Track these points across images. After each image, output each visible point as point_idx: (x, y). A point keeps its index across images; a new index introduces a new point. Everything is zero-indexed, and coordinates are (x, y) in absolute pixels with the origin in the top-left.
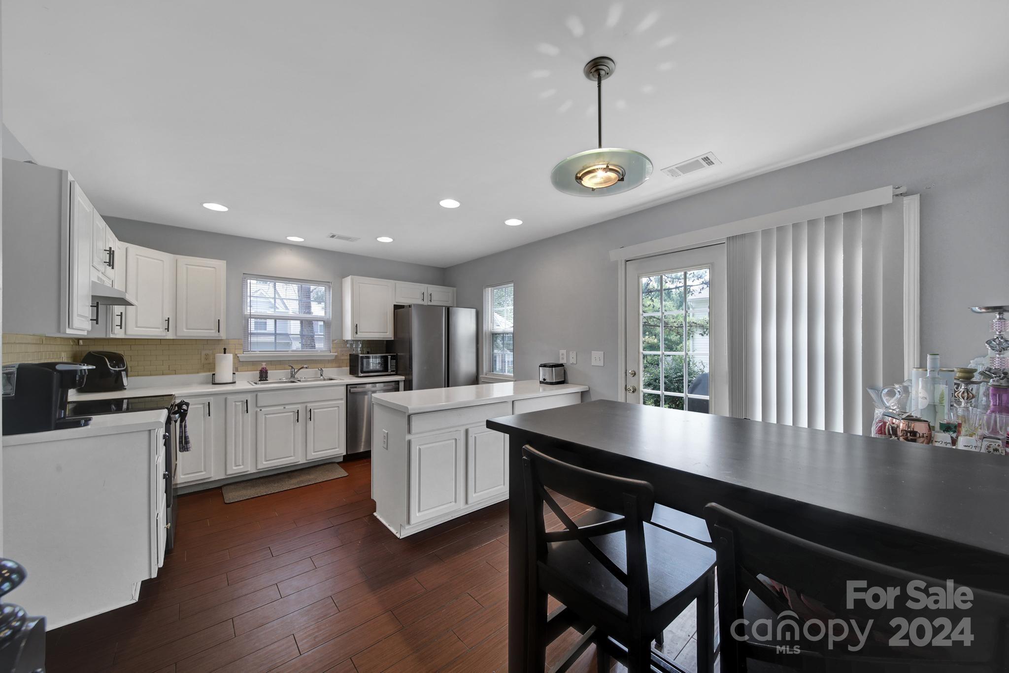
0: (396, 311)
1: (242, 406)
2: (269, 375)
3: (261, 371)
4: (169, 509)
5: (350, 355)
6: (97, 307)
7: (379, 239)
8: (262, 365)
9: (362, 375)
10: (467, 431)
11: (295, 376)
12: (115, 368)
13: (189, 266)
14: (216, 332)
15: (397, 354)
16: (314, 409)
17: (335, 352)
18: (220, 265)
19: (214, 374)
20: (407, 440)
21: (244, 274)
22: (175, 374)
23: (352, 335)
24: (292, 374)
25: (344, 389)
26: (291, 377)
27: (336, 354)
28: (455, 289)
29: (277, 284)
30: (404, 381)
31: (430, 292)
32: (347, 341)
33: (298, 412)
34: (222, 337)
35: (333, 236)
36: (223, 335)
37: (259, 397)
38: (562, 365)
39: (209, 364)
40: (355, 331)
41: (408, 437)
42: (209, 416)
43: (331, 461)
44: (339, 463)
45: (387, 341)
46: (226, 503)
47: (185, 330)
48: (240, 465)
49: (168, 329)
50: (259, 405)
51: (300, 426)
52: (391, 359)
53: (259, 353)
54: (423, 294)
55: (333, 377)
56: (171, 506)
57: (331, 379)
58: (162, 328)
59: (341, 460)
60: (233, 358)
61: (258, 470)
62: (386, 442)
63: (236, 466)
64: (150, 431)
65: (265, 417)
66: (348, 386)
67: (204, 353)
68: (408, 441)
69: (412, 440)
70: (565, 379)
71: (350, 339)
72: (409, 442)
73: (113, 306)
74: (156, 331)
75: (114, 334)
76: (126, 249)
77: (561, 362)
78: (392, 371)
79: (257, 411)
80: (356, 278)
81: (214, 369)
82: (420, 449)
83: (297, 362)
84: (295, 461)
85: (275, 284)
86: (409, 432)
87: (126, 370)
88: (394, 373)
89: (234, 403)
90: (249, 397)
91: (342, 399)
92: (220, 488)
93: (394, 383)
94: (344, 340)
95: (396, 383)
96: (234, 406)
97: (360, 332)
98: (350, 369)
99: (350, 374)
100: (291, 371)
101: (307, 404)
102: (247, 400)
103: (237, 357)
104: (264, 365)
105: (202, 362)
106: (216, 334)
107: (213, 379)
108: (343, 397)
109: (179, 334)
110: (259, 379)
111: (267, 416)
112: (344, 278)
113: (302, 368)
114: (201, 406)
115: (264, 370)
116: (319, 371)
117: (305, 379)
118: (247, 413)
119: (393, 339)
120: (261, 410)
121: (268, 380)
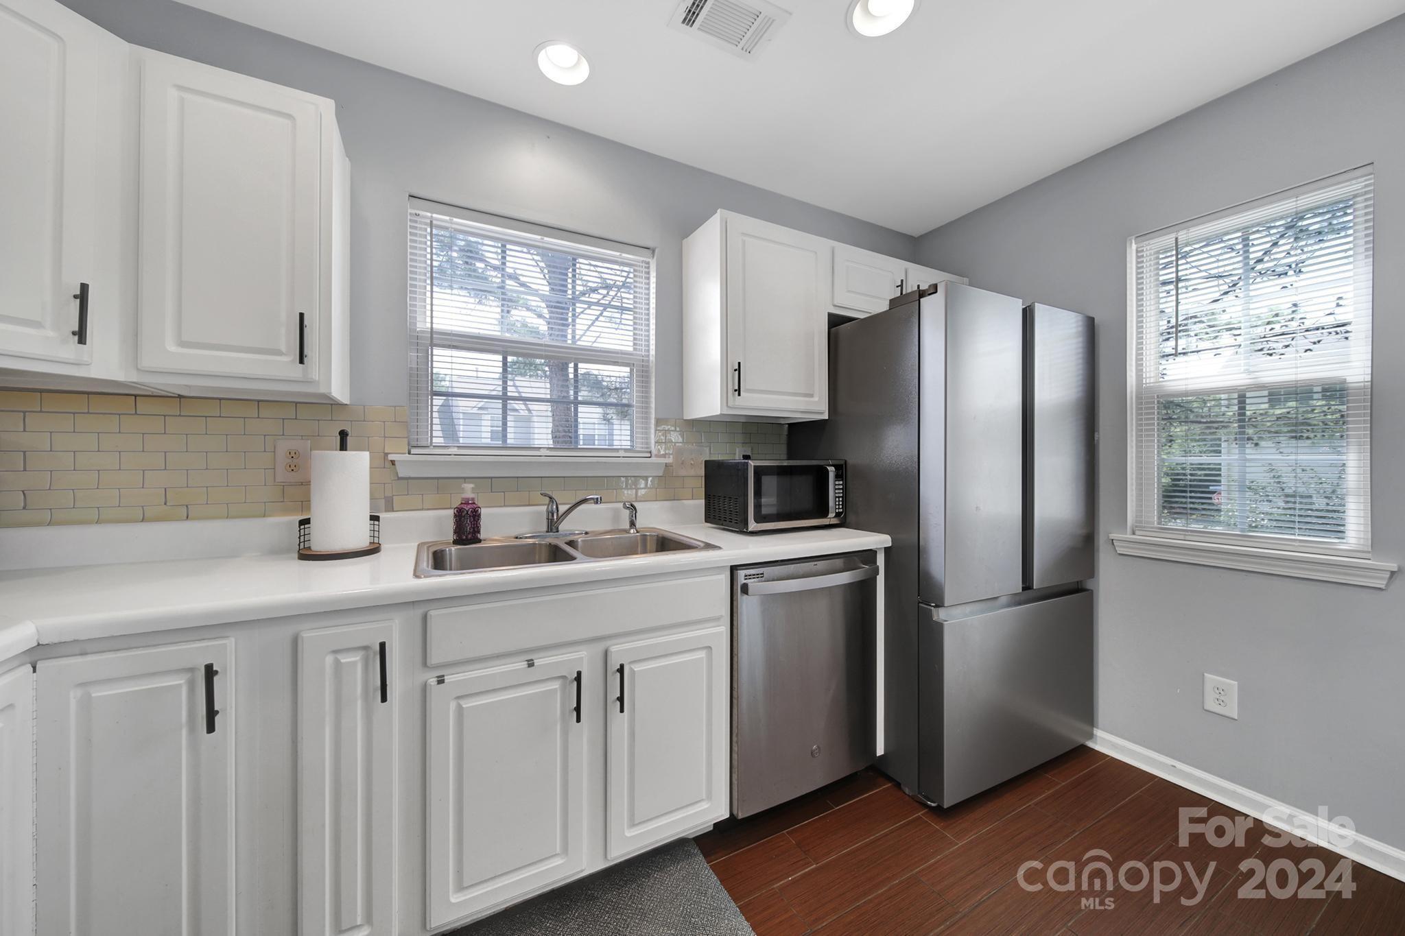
0: (834, 332)
1: (364, 670)
2: (484, 521)
3: (460, 508)
5: (707, 463)
8: (464, 491)
11: (560, 528)
13: (187, 97)
15: (850, 461)
16: (633, 663)
17: (667, 455)
19: (306, 522)
23: (722, 402)
24: (551, 519)
26: (549, 530)
27: (667, 461)
30: (888, 549)
31: (913, 283)
32: (702, 418)
33: (578, 678)
34: (317, 384)
37: (435, 626)
39: (296, 484)
40: (734, 388)
45: (809, 421)
47: (173, 348)
49: (81, 334)
50: (433, 661)
51: (585, 735)
52: (836, 475)
53: (457, 451)
54: (901, 287)
55: (676, 533)
65: (459, 708)
66: (733, 572)
67: (283, 446)
78: (840, 514)
79: (424, 687)
80: (734, 217)
81: (305, 502)
88: (846, 520)
89: (328, 658)
90: (394, 628)
91: (718, 619)
93: (860, 558)
94: (693, 419)
95: (865, 556)
96: (326, 669)
97: (751, 393)
99: (707, 522)
100: (550, 513)
101: (608, 643)
102: (383, 645)
103: (388, 465)
104: (468, 491)
105: (279, 479)
106: (296, 371)
107: (303, 538)
108: (724, 614)
109: (147, 362)
110: (451, 536)
111: (466, 704)
112: (687, 236)
113: (584, 501)
114: (180, 681)
115: (467, 508)
116: (627, 512)
117: (589, 538)
118: (384, 699)
119: (826, 417)
120: (441, 681)
121: (479, 541)
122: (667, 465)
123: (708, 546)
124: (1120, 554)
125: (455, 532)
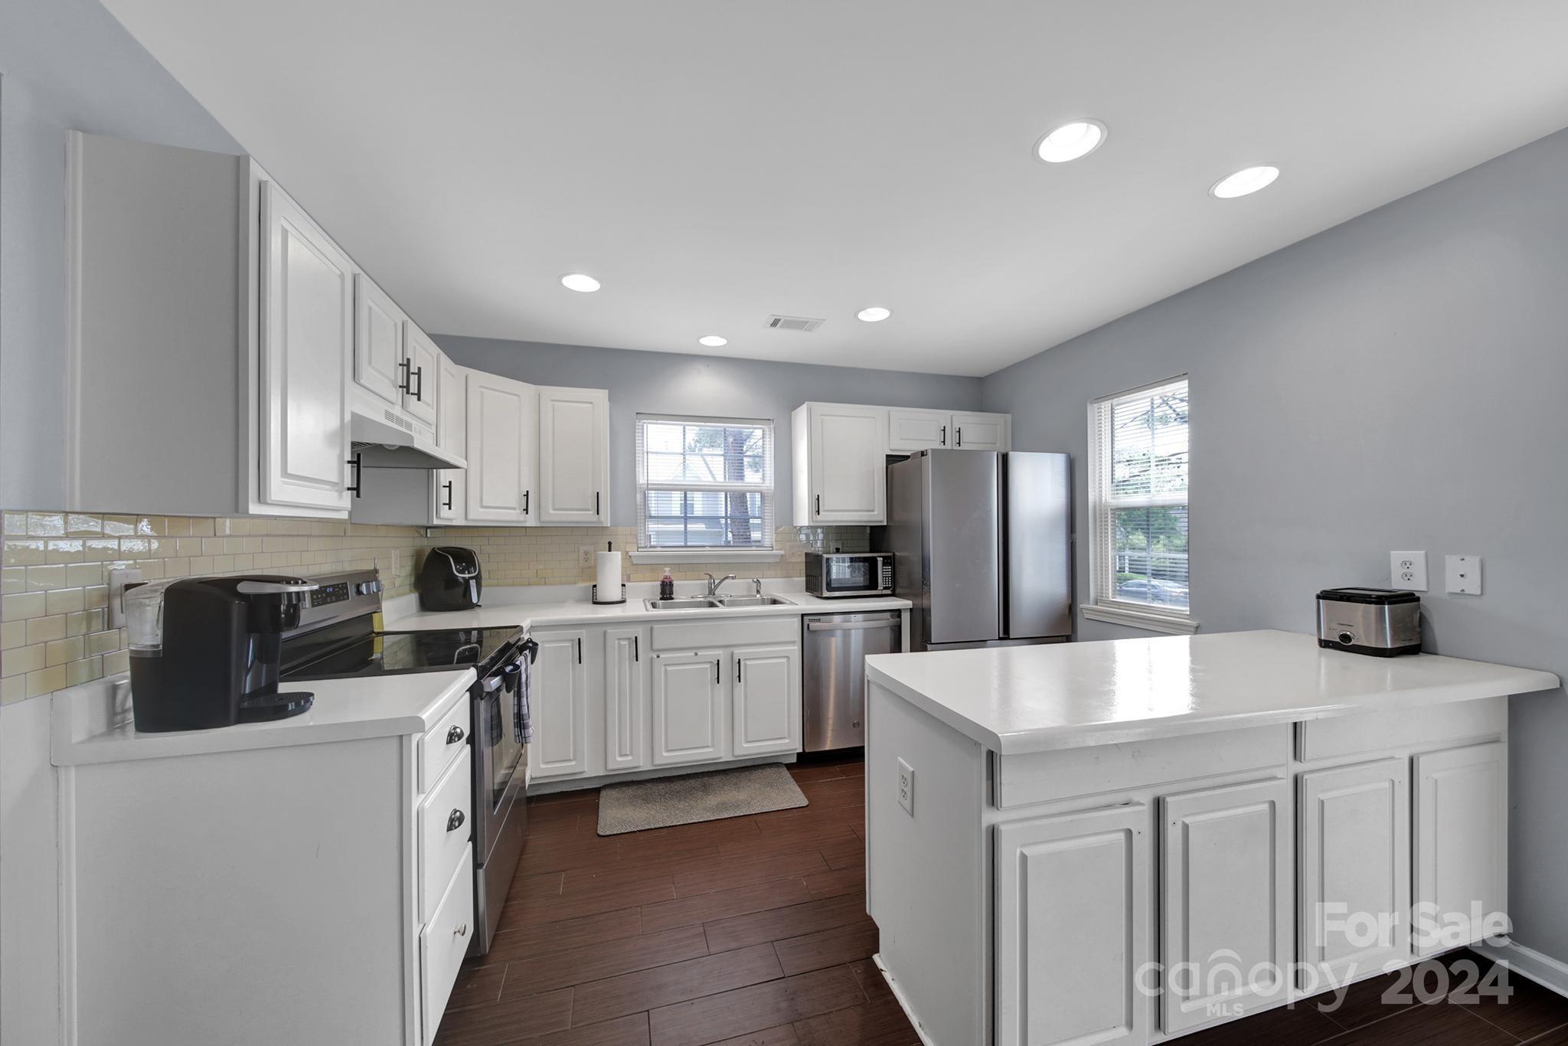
0: (890, 466)
1: (629, 647)
2: (675, 589)
3: (663, 582)
4: (481, 872)
5: (806, 554)
6: (358, 462)
7: (863, 316)
8: (665, 572)
9: (826, 594)
10: (1158, 805)
11: (716, 593)
12: (465, 573)
13: (556, 403)
14: (594, 514)
15: (894, 554)
16: (745, 660)
17: (781, 549)
18: (600, 396)
19: (595, 586)
20: (984, 825)
21: (637, 413)
22: (545, 584)
23: (811, 518)
24: (710, 588)
25: (797, 621)
26: (710, 593)
27: (782, 552)
28: (1009, 416)
29: (687, 428)
30: (911, 609)
31: (956, 426)
32: (801, 527)
33: (718, 664)
34: (602, 523)
35: (775, 324)
36: (606, 519)
37: (655, 632)
38: (1410, 598)
39: (590, 568)
40: (815, 509)
41: (989, 817)
42: (580, 662)
43: (775, 761)
44: (789, 766)
45: (871, 527)
46: (599, 835)
47: (552, 512)
48: (626, 755)
49: (526, 510)
50: (656, 646)
51: (722, 690)
52: (884, 564)
53: (660, 549)
54: (944, 430)
55: (778, 596)
56: (484, 867)
57: (775, 602)
58: (519, 509)
59: (794, 760)
60: (622, 559)
61: (655, 766)
62: (909, 794)
63: (621, 755)
64: (401, 736)
65: (666, 670)
66: (805, 618)
67: (583, 549)
68: (988, 828)
69: (1003, 828)
70: (1421, 641)
71: (807, 524)
72: (993, 833)
73: (438, 470)
74: (512, 516)
75: (440, 518)
76: (466, 377)
77: (1399, 585)
78: (885, 588)
79: (652, 658)
80: (815, 405)
81: (594, 577)
82: (1024, 858)
83: (720, 566)
84: (716, 756)
85: (684, 428)
86: (993, 800)
87: (478, 579)
88: (888, 592)
89: (617, 642)
90: (640, 632)
91: (793, 642)
92: (597, 791)
93: (888, 615)
94: (796, 527)
95: (897, 613)
96: (616, 646)
97: (825, 511)
98: (806, 580)
99: (807, 591)
100: (710, 584)
101: (733, 649)
102: (636, 638)
103: (628, 558)
104: (667, 571)
105: (581, 565)
106: (595, 518)
107: (594, 594)
108: (796, 639)
109: (543, 518)
110: (660, 596)
111: (669, 668)
112: (794, 410)
113: (727, 578)
114: (569, 644)
115: (667, 580)
116: (755, 584)
117: (732, 599)
118: (637, 660)
119: (885, 524)
120: (658, 657)
121: (673, 599)
122: (782, 555)
123: (792, 603)
124: (1087, 619)
125: (661, 593)
